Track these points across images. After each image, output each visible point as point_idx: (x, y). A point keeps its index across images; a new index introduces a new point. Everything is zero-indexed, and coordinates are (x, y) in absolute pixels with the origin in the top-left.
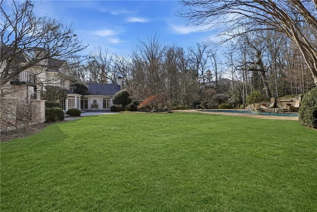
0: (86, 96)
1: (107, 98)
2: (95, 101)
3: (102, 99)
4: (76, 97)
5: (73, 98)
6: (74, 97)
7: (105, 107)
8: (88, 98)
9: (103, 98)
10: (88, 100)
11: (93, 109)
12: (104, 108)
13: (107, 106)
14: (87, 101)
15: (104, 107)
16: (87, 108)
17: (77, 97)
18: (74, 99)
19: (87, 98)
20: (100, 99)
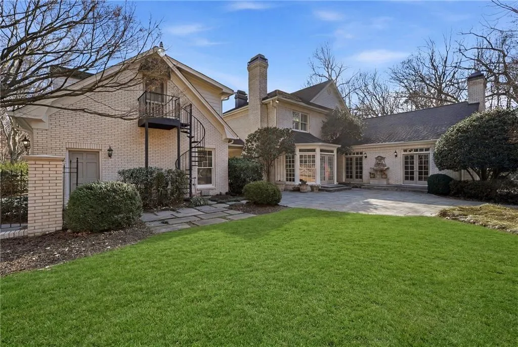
0: (357, 148)
1: (416, 150)
2: (380, 158)
3: (401, 154)
4: (318, 150)
5: (311, 153)
6: (314, 150)
7: (412, 179)
8: (364, 153)
9: (405, 151)
10: (364, 157)
11: (373, 182)
12: (407, 178)
13: (416, 175)
14: (361, 159)
15: (409, 176)
16: (361, 177)
17: (322, 151)
18: (314, 156)
19: (361, 153)
20: (396, 152)
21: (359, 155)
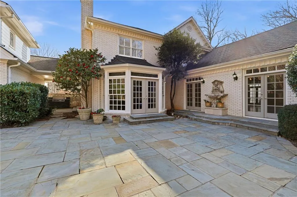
3: (242, 76)
4: (128, 73)
5: (121, 77)
6: (123, 74)
9: (249, 71)
10: (202, 83)
14: (199, 84)
16: (200, 105)
18: (123, 80)
19: (200, 78)
20: (235, 74)
21: (198, 81)
